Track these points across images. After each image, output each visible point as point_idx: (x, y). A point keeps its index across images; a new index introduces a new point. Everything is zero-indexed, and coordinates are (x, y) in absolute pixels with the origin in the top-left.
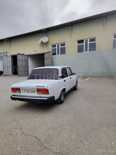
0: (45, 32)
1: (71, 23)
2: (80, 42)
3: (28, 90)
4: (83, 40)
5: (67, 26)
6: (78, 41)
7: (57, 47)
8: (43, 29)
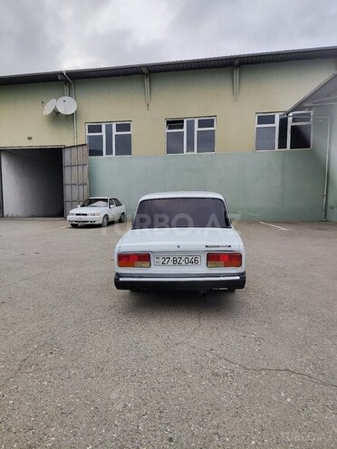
0: (66, 82)
1: (147, 67)
2: (174, 123)
3: (175, 257)
4: (182, 121)
5: (136, 74)
6: (168, 122)
7: (103, 133)
8: (61, 73)
